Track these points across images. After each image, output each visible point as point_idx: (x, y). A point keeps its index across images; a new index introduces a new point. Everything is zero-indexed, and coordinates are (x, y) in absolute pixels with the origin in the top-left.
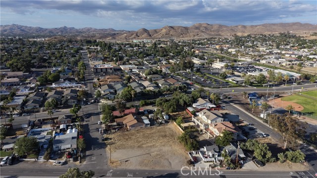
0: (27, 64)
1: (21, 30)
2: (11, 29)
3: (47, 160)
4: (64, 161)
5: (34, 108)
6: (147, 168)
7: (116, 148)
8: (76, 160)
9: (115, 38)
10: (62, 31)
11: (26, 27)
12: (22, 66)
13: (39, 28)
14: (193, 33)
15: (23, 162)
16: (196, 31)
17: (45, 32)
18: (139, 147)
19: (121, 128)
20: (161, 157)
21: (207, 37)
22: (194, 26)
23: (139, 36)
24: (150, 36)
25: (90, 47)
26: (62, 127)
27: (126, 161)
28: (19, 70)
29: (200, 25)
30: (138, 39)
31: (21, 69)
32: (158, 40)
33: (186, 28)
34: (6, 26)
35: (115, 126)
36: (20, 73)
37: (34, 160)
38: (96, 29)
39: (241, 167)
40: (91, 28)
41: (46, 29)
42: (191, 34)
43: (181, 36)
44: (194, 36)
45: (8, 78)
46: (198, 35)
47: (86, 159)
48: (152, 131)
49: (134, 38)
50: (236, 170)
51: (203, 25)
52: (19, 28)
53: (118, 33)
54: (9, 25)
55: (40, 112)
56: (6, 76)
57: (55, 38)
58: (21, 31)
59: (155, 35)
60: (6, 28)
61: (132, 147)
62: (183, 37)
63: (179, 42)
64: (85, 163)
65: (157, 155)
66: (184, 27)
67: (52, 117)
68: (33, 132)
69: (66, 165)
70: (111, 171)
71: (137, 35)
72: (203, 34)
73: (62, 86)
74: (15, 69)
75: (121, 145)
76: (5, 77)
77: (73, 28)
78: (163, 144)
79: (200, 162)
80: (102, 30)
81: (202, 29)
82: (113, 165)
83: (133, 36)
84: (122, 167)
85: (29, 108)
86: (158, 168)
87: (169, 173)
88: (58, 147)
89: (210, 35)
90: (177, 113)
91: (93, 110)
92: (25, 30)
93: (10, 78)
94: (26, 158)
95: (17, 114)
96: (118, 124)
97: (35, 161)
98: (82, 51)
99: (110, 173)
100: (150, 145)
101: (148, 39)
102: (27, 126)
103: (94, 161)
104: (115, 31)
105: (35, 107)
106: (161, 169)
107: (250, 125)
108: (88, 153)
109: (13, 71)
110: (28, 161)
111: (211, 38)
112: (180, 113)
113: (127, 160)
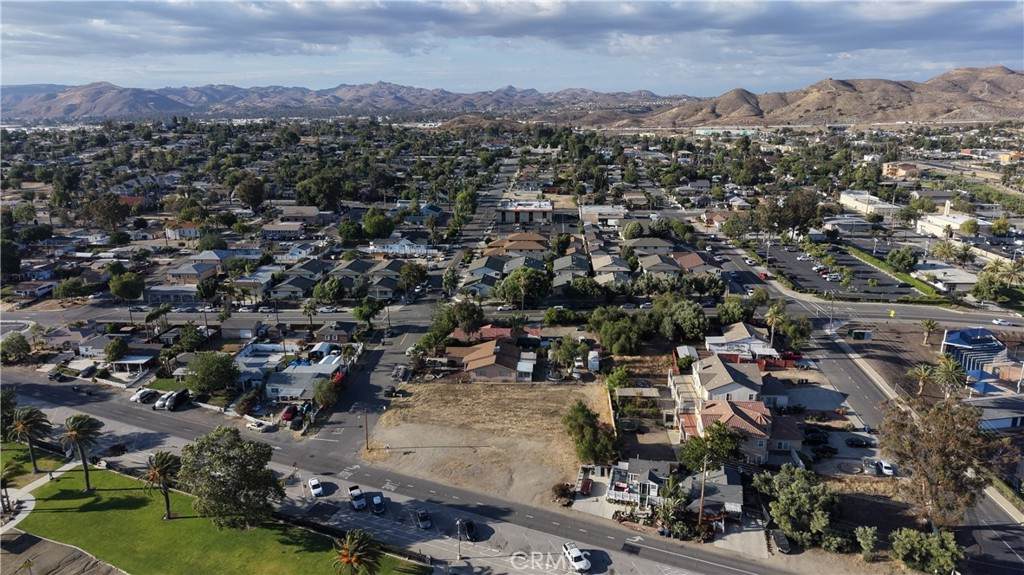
0: (330, 187)
1: (396, 98)
2: (374, 95)
3: (242, 415)
4: (271, 424)
5: (290, 298)
6: (443, 481)
7: (404, 419)
8: (297, 426)
9: (637, 122)
10: (498, 102)
11: (410, 89)
12: (319, 191)
13: (443, 91)
14: (928, 106)
15: (195, 410)
16: (946, 96)
17: (455, 104)
18: (462, 426)
19: (452, 372)
20: (498, 462)
21: (986, 118)
22: (946, 77)
23: (718, 116)
24: (760, 113)
25: (533, 150)
26: (317, 347)
27: (405, 453)
28: (312, 202)
29: (974, 75)
30: (714, 124)
31: (317, 201)
32: (781, 127)
33: (906, 88)
34: (362, 87)
35: (443, 365)
36: (312, 211)
37: (217, 408)
38: (596, 94)
39: (710, 539)
40: (584, 91)
41: (459, 96)
42: (921, 108)
43: (879, 114)
44: (934, 115)
45: (283, 220)
46: (949, 111)
47: (323, 429)
48: (528, 395)
49: (704, 120)
50: (691, 544)
51: (984, 76)
52: (391, 93)
53: (658, 106)
54: (371, 85)
55: (299, 308)
56: (280, 216)
57: (462, 122)
58: (396, 102)
59: (778, 112)
60: (363, 93)
61: (444, 424)
62: (886, 119)
63: (861, 136)
64: (312, 438)
65: (495, 454)
66: (899, 84)
67: (314, 322)
68: (257, 350)
69: (273, 434)
70: (355, 467)
71: (713, 111)
72: (971, 108)
73: (390, 251)
74: (304, 199)
75: (423, 413)
76: (276, 217)
77: (533, 91)
78: (530, 431)
79: (594, 498)
80: (614, 96)
81: (975, 88)
82: (369, 456)
83: (699, 116)
84: (386, 466)
85: (280, 295)
86: (470, 487)
87: (487, 504)
88: (277, 390)
89: (1002, 110)
90: (638, 357)
91: (422, 318)
92: (406, 97)
93: (288, 220)
94: (205, 403)
95: (249, 307)
96: (452, 363)
97: (220, 413)
98: (506, 161)
99: (350, 471)
100: (492, 426)
101: (749, 124)
102: (250, 335)
103: (336, 437)
104: (657, 97)
105: (293, 296)
106: (479, 491)
107: (864, 430)
108: (335, 417)
109: (300, 204)
110: (207, 409)
111: (1002, 125)
112: (648, 358)
113: (410, 450)
